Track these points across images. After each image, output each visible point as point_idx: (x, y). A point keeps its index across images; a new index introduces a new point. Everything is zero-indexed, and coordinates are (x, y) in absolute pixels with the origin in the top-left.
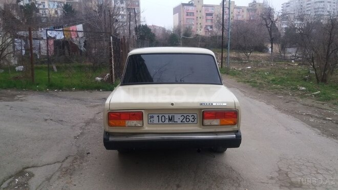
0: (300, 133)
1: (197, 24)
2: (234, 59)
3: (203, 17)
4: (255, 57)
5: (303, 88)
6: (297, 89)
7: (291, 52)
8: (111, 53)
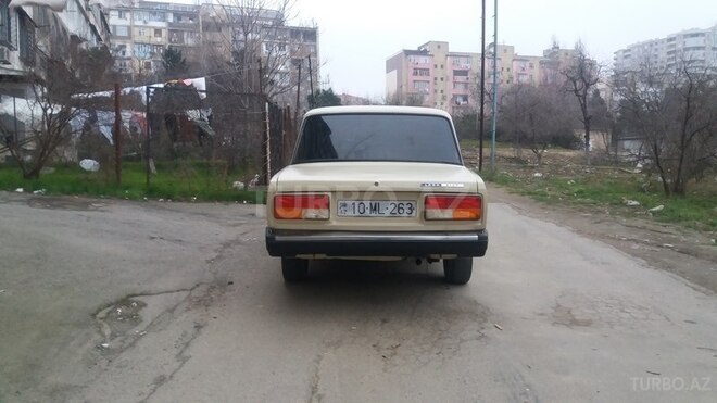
0: (609, 264)
1: (436, 91)
2: (511, 160)
3: (448, 77)
4: (554, 158)
5: (635, 203)
6: (622, 204)
7: (631, 147)
8: (265, 133)
